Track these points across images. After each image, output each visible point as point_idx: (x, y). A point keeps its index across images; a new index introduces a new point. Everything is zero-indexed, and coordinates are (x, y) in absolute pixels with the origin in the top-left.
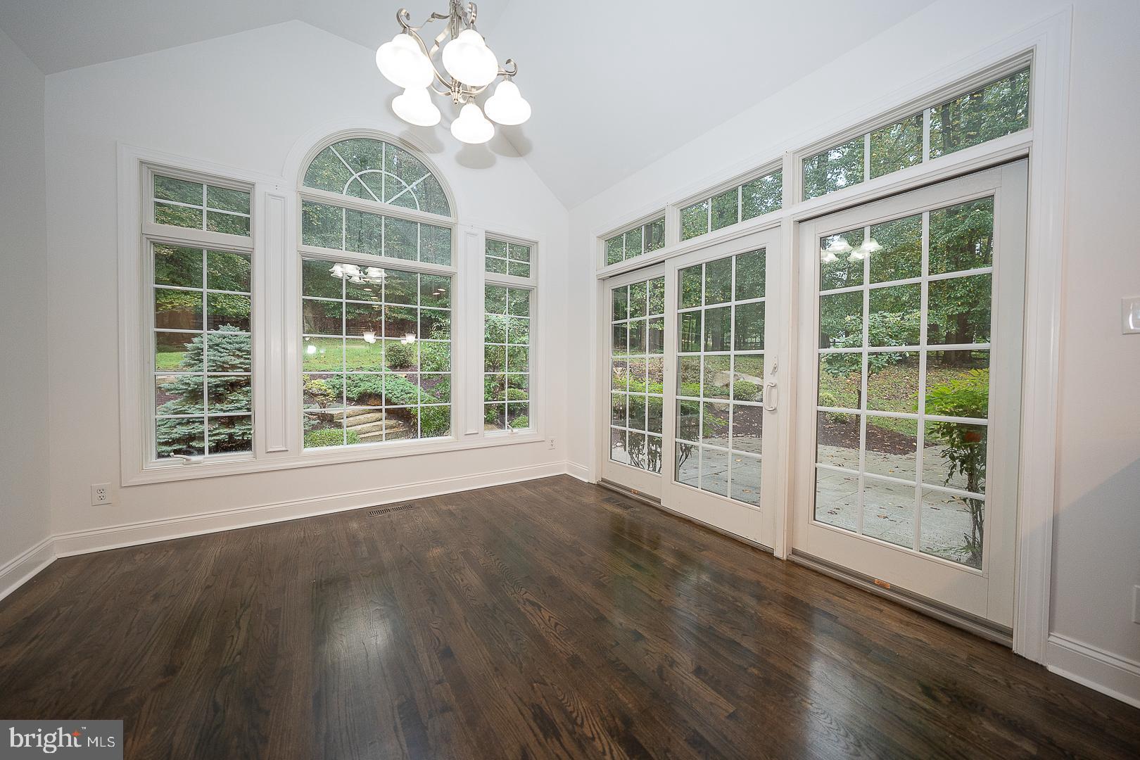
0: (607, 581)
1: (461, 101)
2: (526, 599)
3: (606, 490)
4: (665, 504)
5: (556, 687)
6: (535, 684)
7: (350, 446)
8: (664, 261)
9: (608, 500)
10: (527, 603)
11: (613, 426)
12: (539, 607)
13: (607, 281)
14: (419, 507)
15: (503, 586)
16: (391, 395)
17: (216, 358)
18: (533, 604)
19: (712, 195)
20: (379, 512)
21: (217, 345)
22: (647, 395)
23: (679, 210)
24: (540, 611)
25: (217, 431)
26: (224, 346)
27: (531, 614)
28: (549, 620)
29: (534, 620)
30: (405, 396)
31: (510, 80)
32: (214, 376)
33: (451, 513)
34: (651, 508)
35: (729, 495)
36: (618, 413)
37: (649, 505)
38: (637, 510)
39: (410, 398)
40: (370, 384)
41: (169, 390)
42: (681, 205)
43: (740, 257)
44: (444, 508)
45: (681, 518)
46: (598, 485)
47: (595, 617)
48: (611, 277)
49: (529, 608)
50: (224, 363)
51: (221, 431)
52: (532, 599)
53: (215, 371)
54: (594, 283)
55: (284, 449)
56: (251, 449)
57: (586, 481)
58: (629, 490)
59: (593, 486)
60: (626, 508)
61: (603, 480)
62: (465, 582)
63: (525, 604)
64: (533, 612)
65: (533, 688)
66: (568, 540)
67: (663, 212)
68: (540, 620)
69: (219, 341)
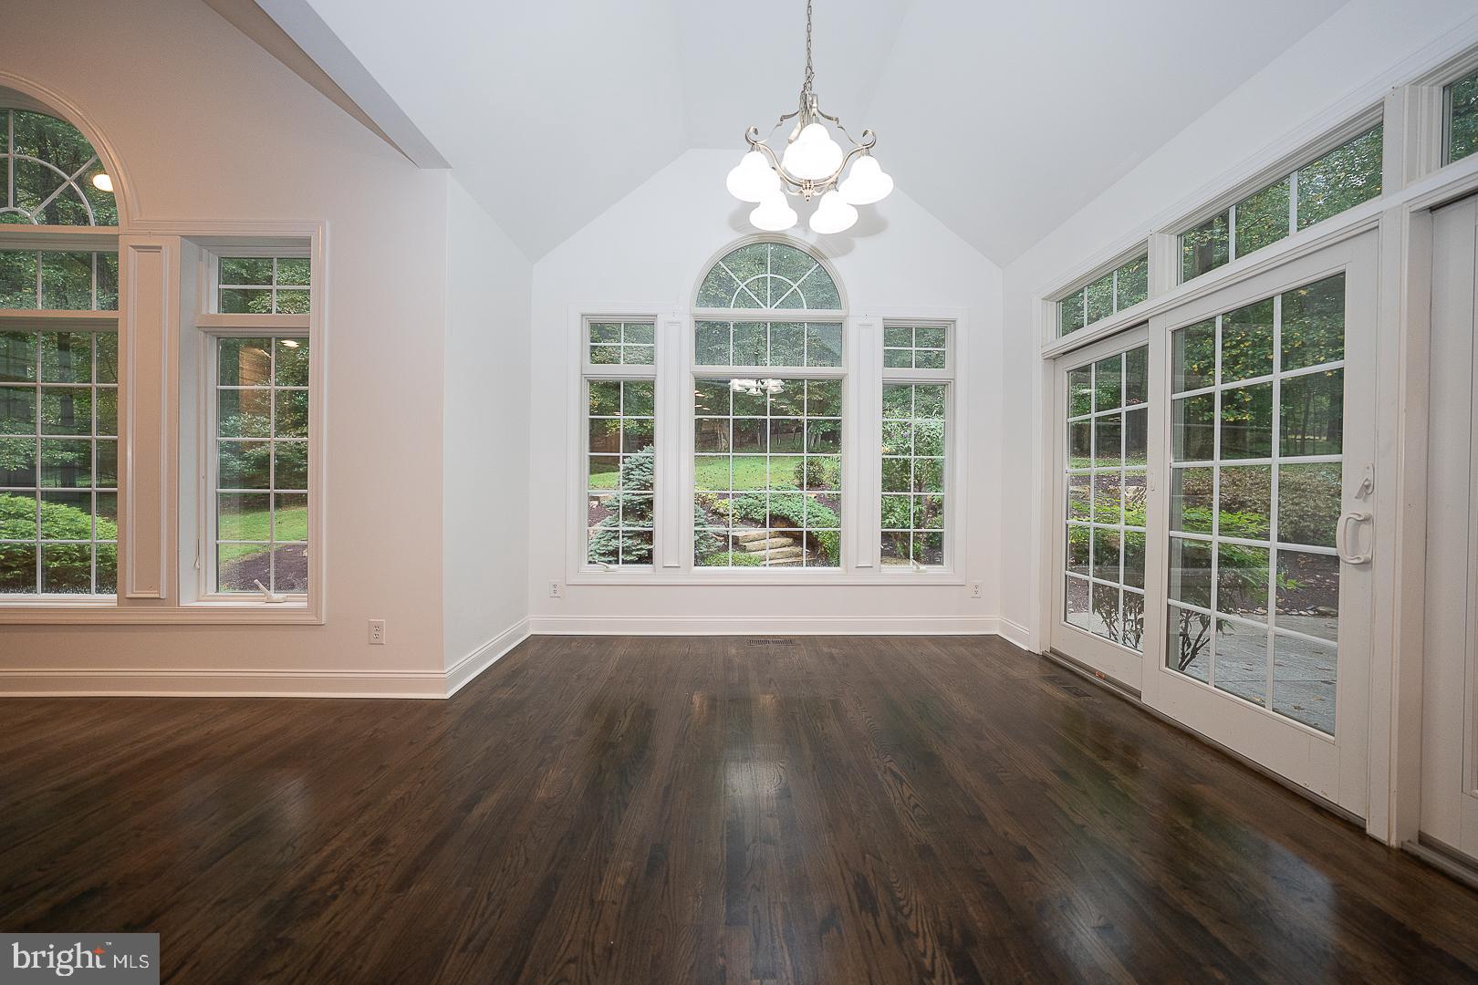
0: (1007, 779)
1: (816, 194)
2: (889, 768)
3: (1055, 666)
4: (1147, 700)
5: (891, 868)
6: (867, 856)
7: (734, 568)
8: (1147, 321)
9: (1051, 680)
10: (888, 773)
11: (1068, 573)
12: (902, 782)
13: (1058, 362)
14: (799, 645)
15: (867, 746)
16: (796, 518)
17: (640, 477)
18: (894, 774)
19: (1237, 200)
20: (760, 642)
21: (641, 465)
22: (1120, 526)
23: (1174, 238)
24: (902, 785)
25: (639, 547)
26: (646, 465)
27: (888, 784)
28: (909, 798)
29: (890, 792)
30: (812, 520)
31: (868, 154)
32: (637, 495)
33: (832, 657)
34: (1123, 703)
35: (1269, 704)
36: (1078, 555)
37: (1123, 699)
38: (1097, 700)
39: (818, 523)
40: (776, 505)
41: (608, 506)
42: (1176, 228)
43: (1288, 297)
44: (825, 650)
45: (1175, 728)
46: (1044, 657)
47: (973, 814)
48: (1064, 354)
49: (889, 778)
50: (646, 482)
51: (643, 546)
52: (896, 769)
53: (639, 489)
54: (1038, 367)
55: (677, 565)
56: (652, 563)
57: (1026, 648)
58: (1093, 672)
59: (1035, 657)
60: (1077, 695)
61: (1053, 651)
62: (826, 731)
63: (885, 773)
64: (892, 783)
65: (864, 858)
66: (969, 716)
67: (1144, 247)
68: (897, 795)
69: (643, 461)
